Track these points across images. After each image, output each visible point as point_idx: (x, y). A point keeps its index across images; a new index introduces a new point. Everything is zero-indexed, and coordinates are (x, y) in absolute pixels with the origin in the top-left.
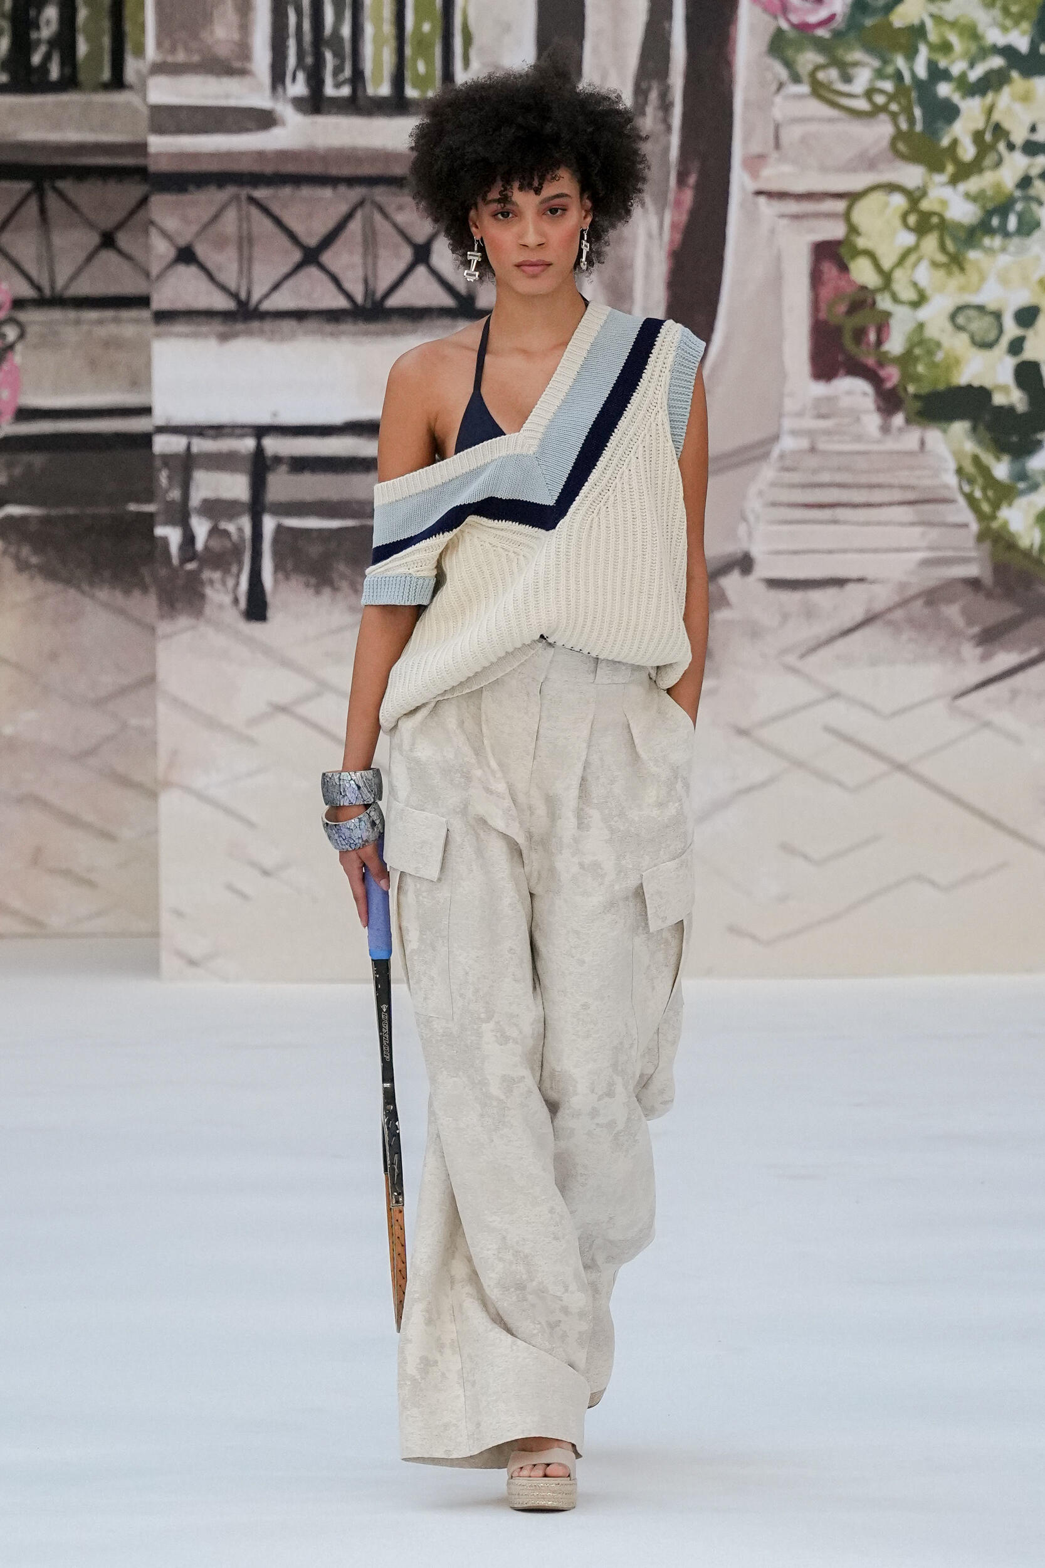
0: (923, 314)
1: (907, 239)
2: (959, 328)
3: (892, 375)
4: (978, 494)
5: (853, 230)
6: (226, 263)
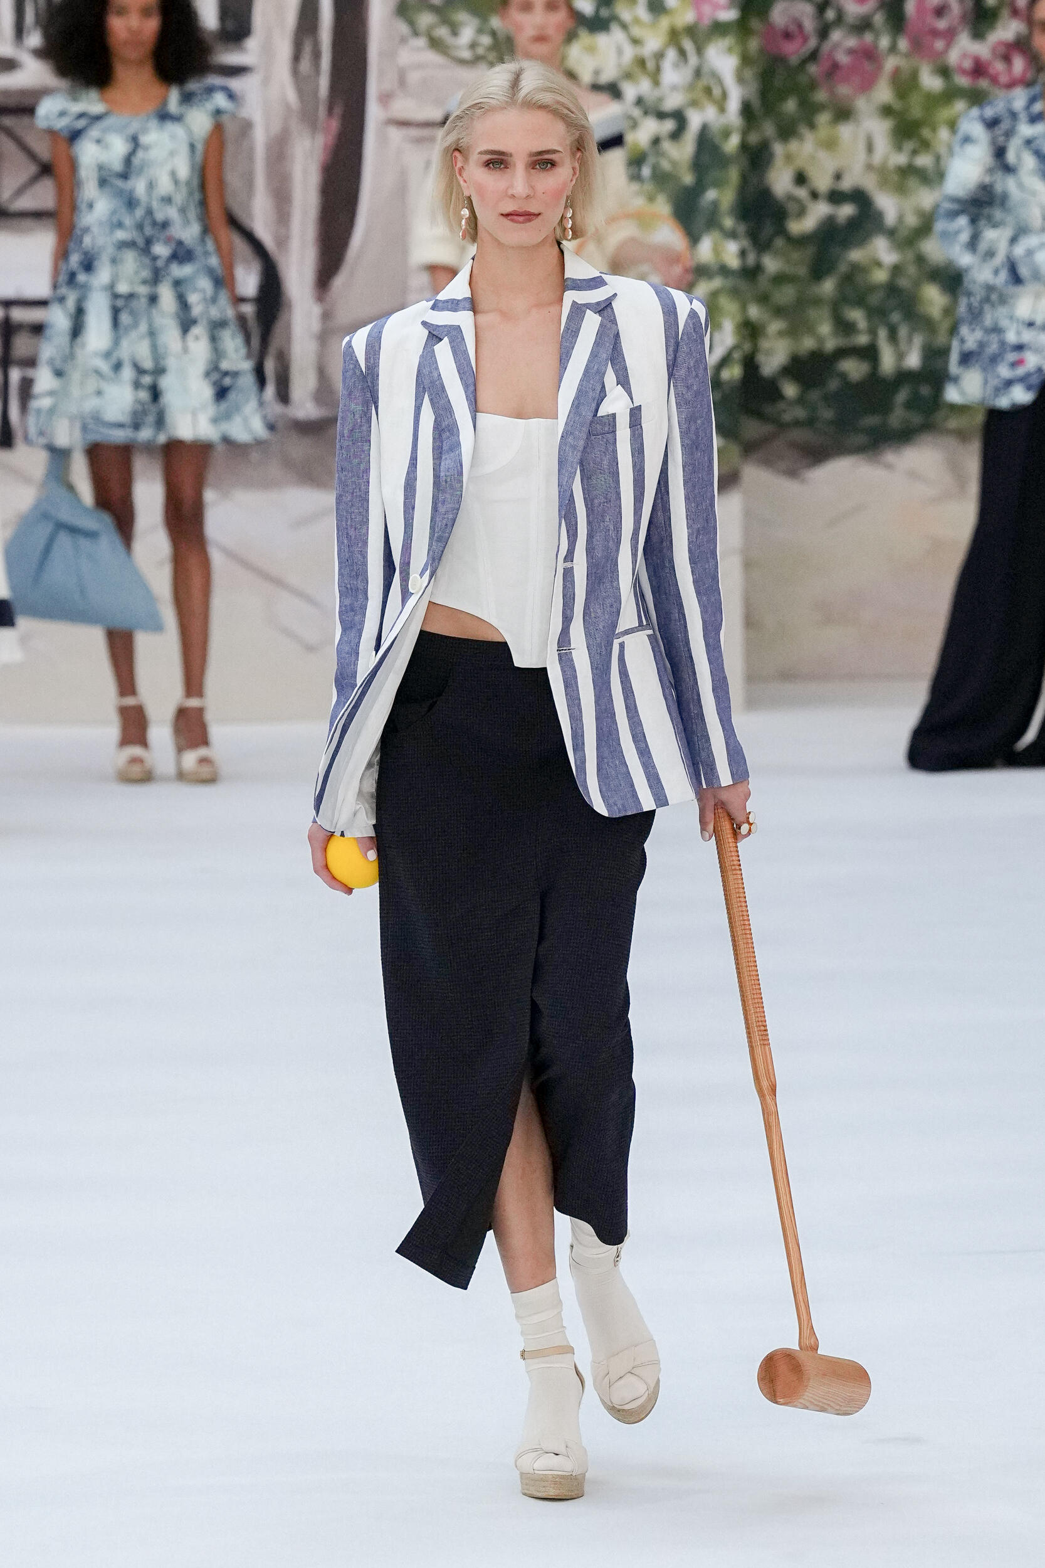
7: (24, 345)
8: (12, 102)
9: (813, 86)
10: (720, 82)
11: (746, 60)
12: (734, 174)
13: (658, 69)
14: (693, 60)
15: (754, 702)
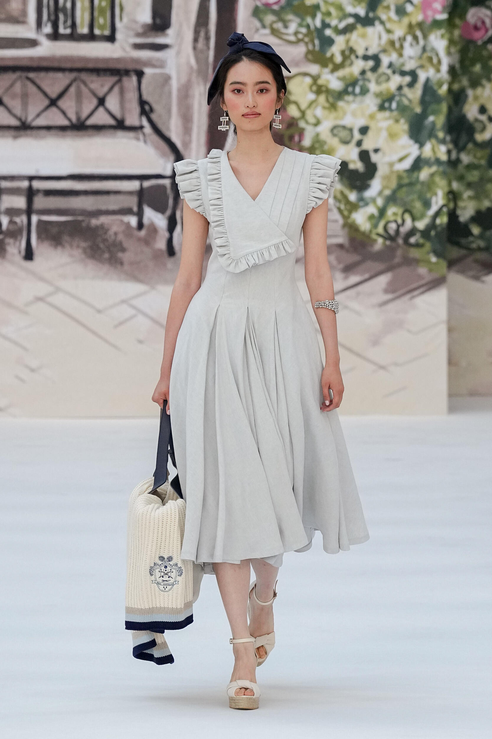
0: (319, 129)
1: (312, 96)
2: (334, 135)
4: (342, 207)
6: (16, 105)
7: (39, 202)
8: (35, 64)
10: (437, 55)
11: (451, 42)
12: (444, 107)
13: (402, 47)
14: (422, 42)
15: (452, 409)
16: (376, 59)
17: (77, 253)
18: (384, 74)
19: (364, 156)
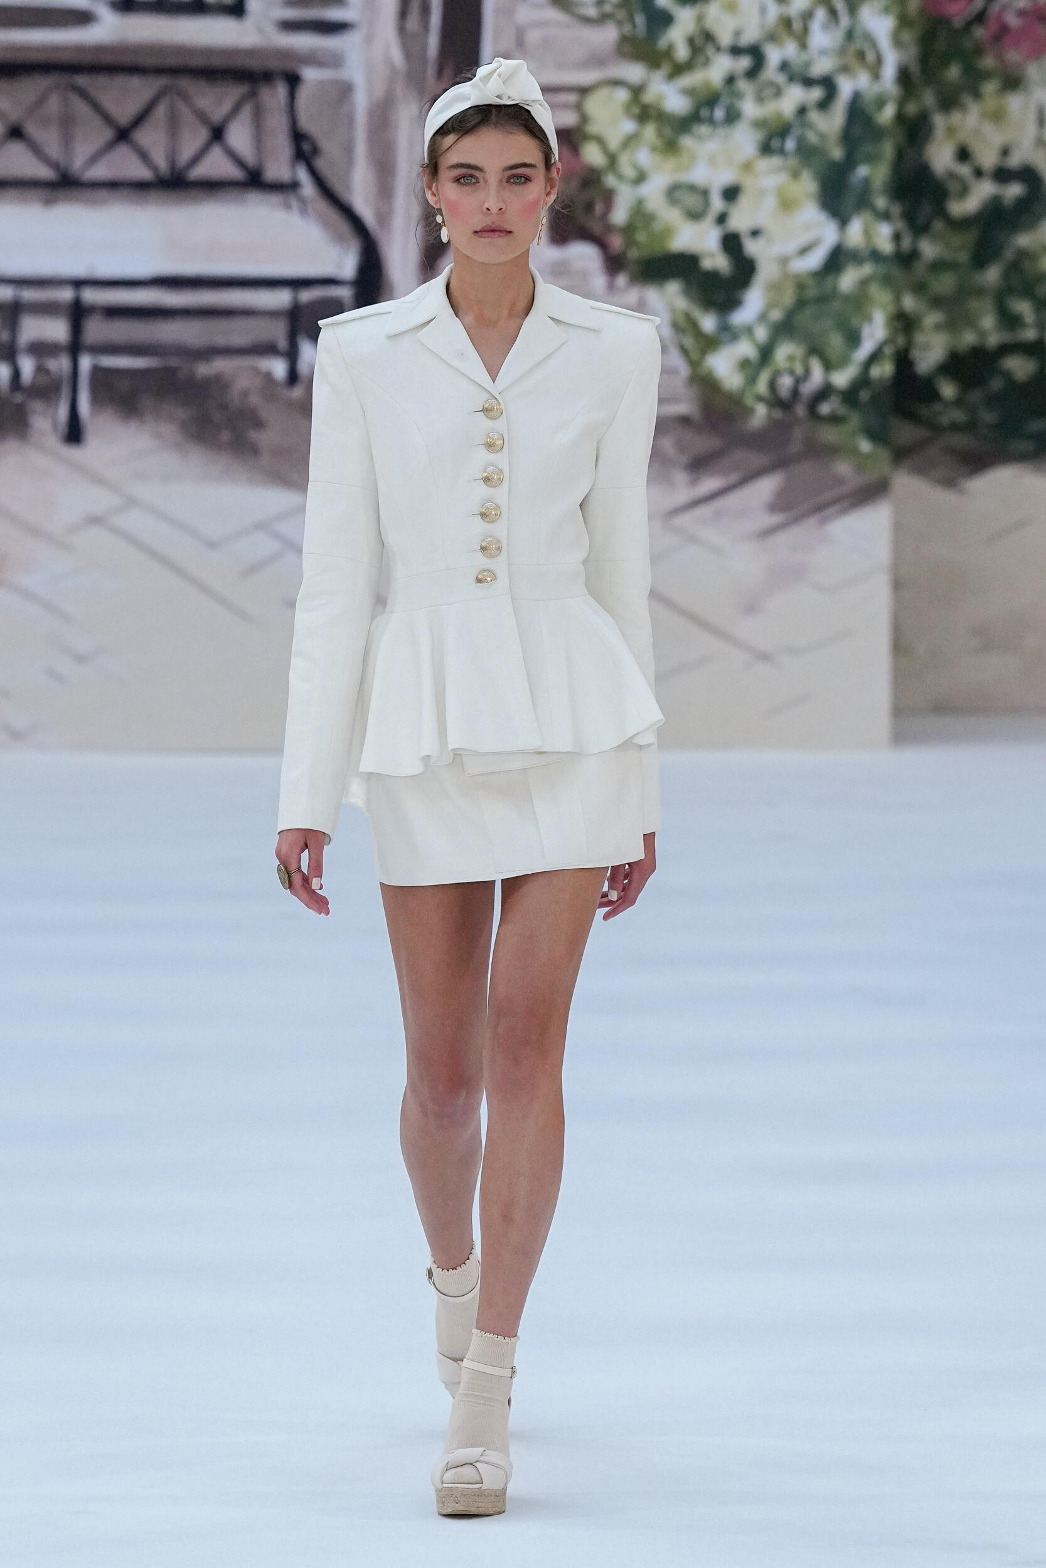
0: (644, 190)
1: (628, 126)
2: (674, 203)
3: (616, 242)
4: (689, 341)
5: (584, 119)
6: (50, 139)
7: (96, 330)
8: (87, 59)
9: (979, 51)
10: (874, 44)
11: (904, 21)
12: (888, 149)
13: (806, 30)
14: (845, 20)
15: (900, 737)
16: (756, 53)
17: (170, 430)
18: (772, 84)
19: (732, 243)
